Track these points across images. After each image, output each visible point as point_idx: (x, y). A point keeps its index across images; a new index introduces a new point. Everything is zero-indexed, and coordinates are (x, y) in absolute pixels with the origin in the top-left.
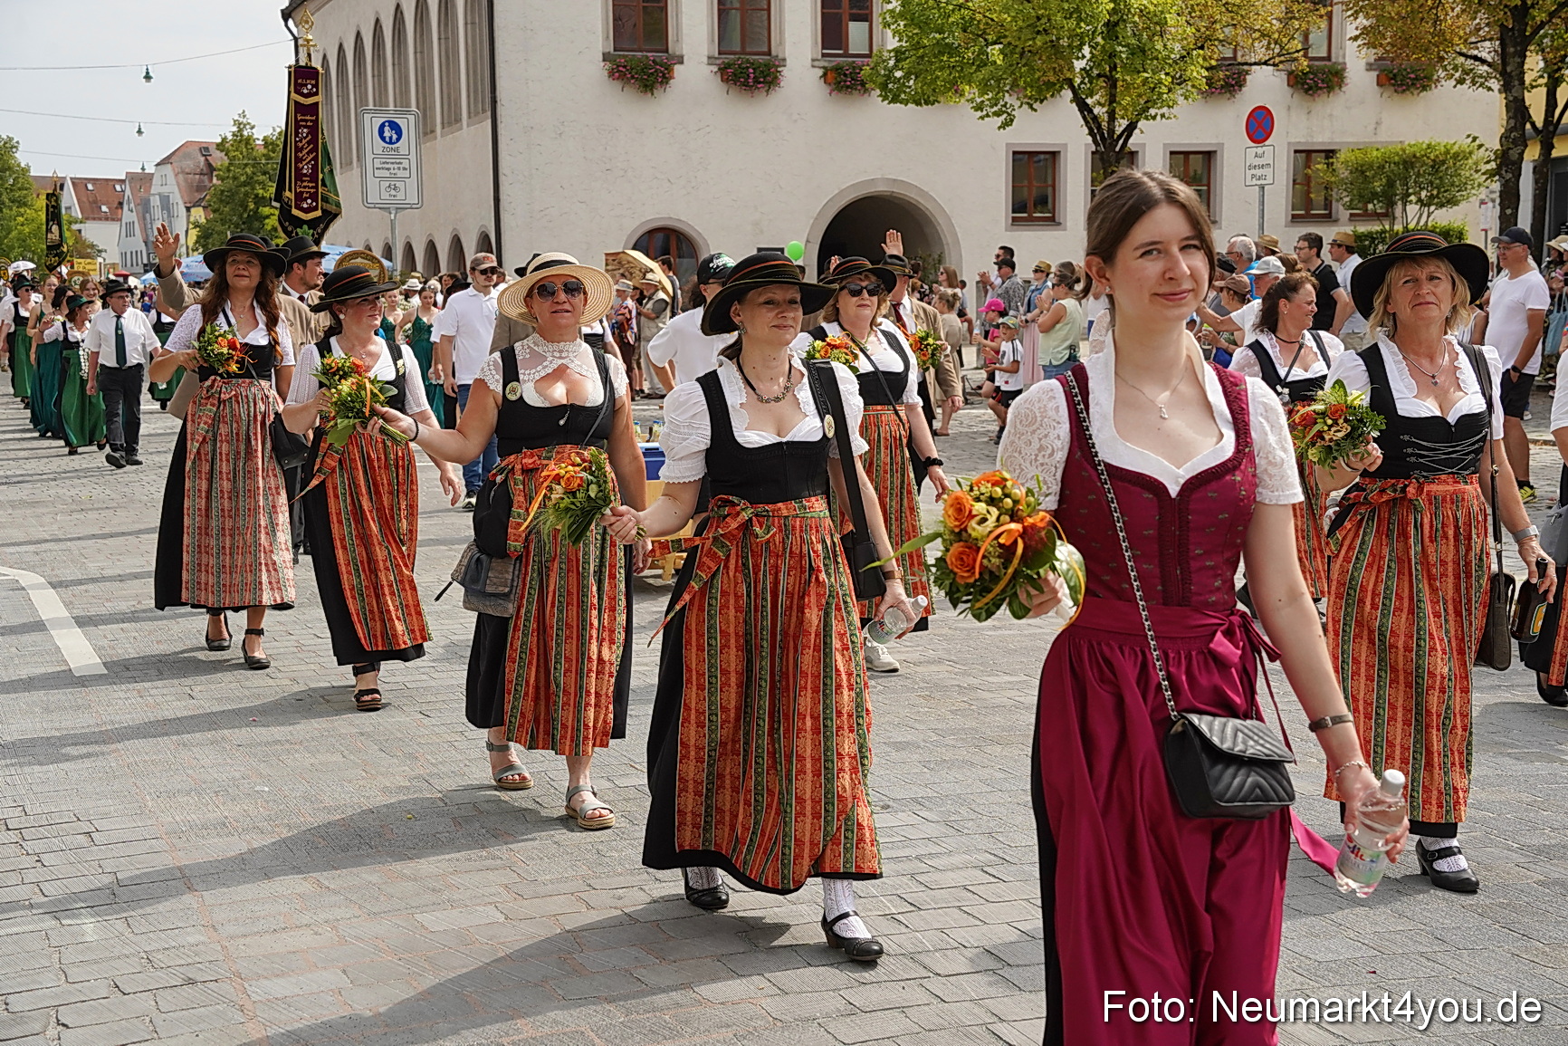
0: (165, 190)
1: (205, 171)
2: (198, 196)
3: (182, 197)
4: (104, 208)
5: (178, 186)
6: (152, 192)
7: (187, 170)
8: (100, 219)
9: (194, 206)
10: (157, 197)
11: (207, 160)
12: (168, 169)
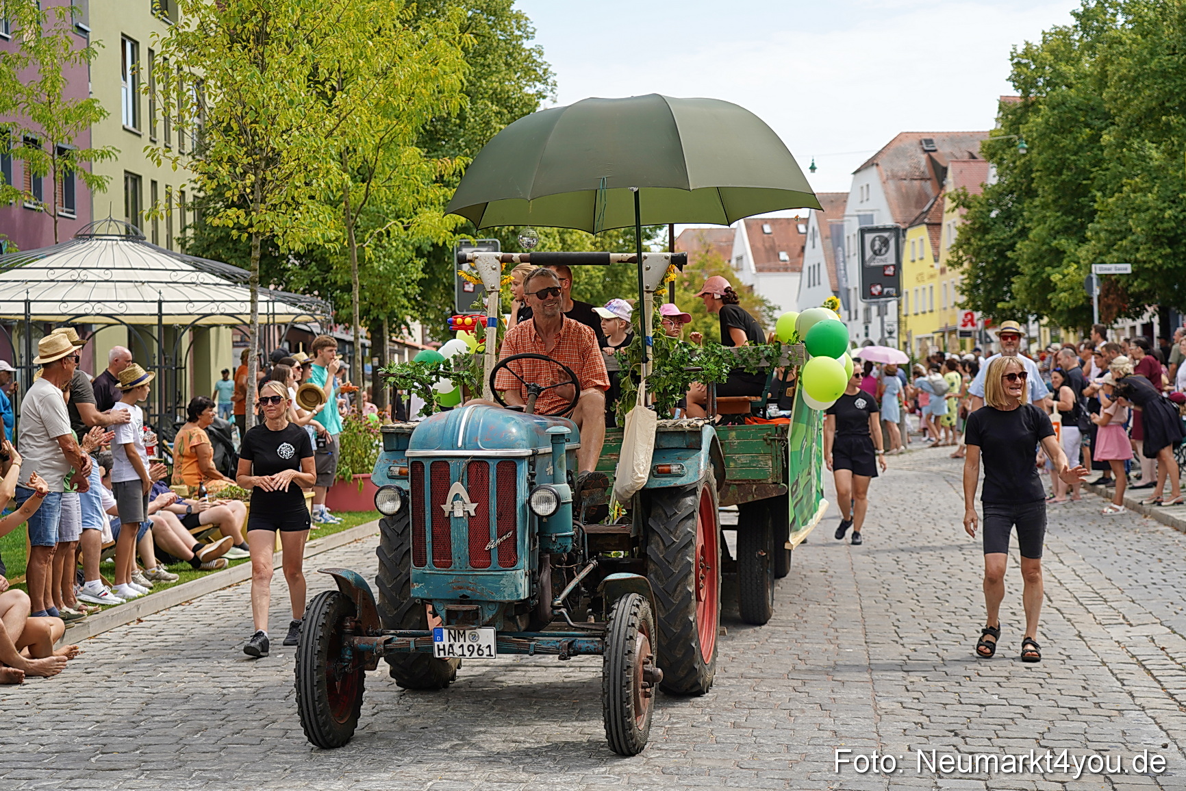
0: (866, 208)
1: (928, 175)
2: (917, 213)
3: (893, 214)
4: (784, 256)
5: (888, 200)
6: (846, 213)
7: (900, 174)
8: (778, 270)
9: (912, 225)
10: (856, 219)
11: (931, 159)
12: (872, 175)
